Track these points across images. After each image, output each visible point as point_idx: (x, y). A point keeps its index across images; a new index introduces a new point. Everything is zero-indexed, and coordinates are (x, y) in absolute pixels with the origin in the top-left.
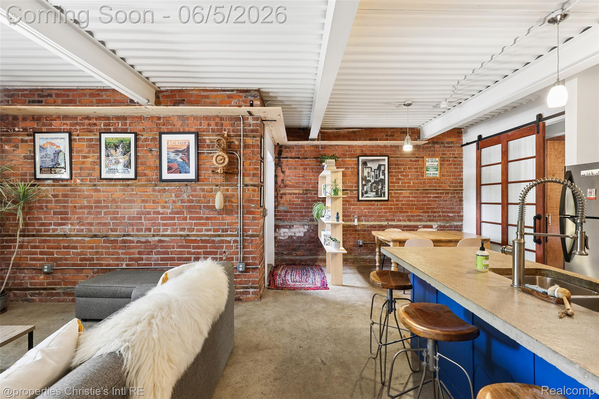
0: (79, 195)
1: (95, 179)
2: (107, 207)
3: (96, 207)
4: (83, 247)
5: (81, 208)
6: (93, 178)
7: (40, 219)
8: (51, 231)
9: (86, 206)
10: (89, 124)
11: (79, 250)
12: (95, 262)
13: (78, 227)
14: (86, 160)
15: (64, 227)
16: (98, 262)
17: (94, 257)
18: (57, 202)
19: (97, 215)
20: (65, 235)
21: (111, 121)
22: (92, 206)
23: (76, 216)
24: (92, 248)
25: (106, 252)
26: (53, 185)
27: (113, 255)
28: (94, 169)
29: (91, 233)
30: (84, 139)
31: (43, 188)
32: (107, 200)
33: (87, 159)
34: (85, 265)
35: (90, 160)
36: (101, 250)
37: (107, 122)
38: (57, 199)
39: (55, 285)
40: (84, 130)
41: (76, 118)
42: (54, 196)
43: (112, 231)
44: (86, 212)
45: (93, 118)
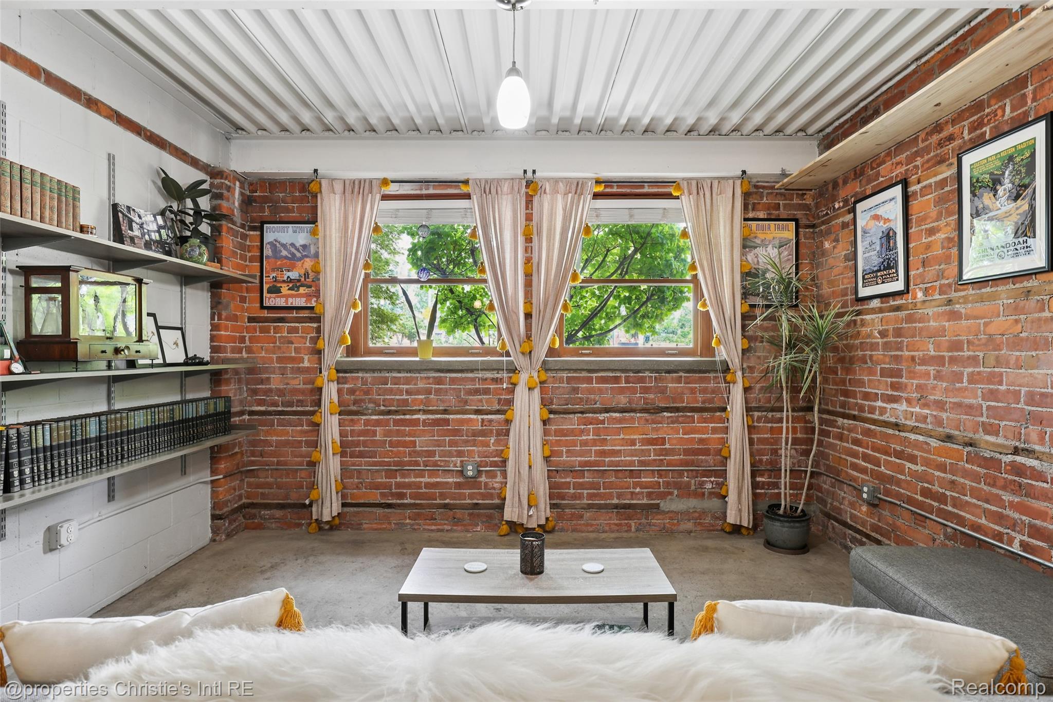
0: (921, 329)
1: (949, 285)
2: (974, 360)
3: (953, 360)
4: (927, 463)
5: (924, 361)
6: (947, 282)
7: (861, 383)
8: (877, 412)
9: (933, 357)
10: (940, 144)
11: (919, 468)
12: (950, 508)
13: (917, 409)
14: (933, 238)
15: (895, 406)
16: (956, 511)
17: (948, 493)
18: (887, 346)
19: (953, 382)
20: (896, 426)
21: (987, 111)
22: (943, 357)
23: (915, 382)
24: (942, 468)
25: (972, 489)
26: (881, 310)
27: (987, 501)
28: (947, 259)
29: (941, 429)
30: (930, 185)
31: (868, 317)
32: (977, 342)
33: (934, 234)
34: (930, 509)
35: (941, 236)
36: (962, 480)
37: (975, 118)
38: (885, 340)
39: (882, 535)
40: (930, 164)
41: (914, 140)
42: (883, 334)
43: (987, 432)
44: (932, 373)
45: (947, 122)
